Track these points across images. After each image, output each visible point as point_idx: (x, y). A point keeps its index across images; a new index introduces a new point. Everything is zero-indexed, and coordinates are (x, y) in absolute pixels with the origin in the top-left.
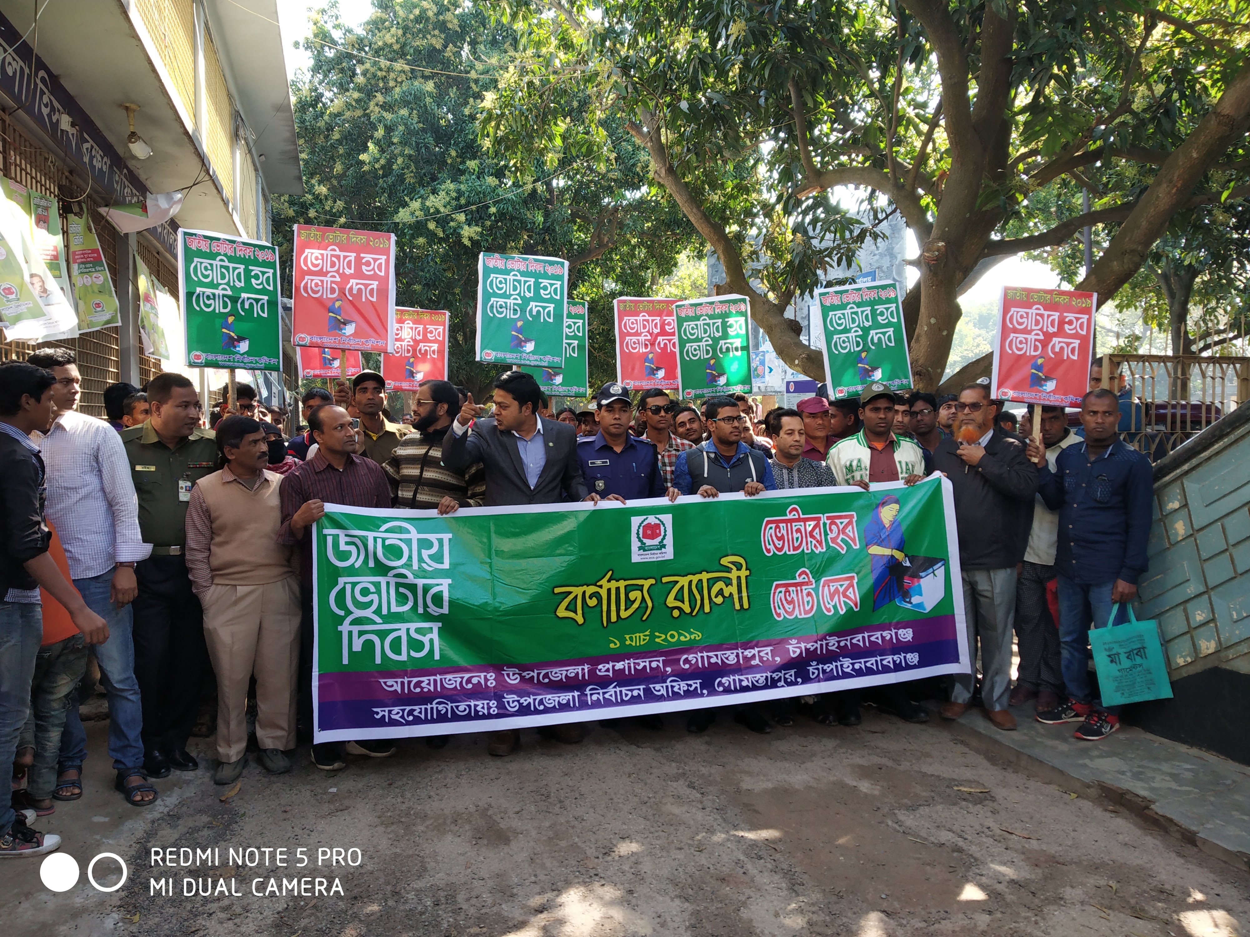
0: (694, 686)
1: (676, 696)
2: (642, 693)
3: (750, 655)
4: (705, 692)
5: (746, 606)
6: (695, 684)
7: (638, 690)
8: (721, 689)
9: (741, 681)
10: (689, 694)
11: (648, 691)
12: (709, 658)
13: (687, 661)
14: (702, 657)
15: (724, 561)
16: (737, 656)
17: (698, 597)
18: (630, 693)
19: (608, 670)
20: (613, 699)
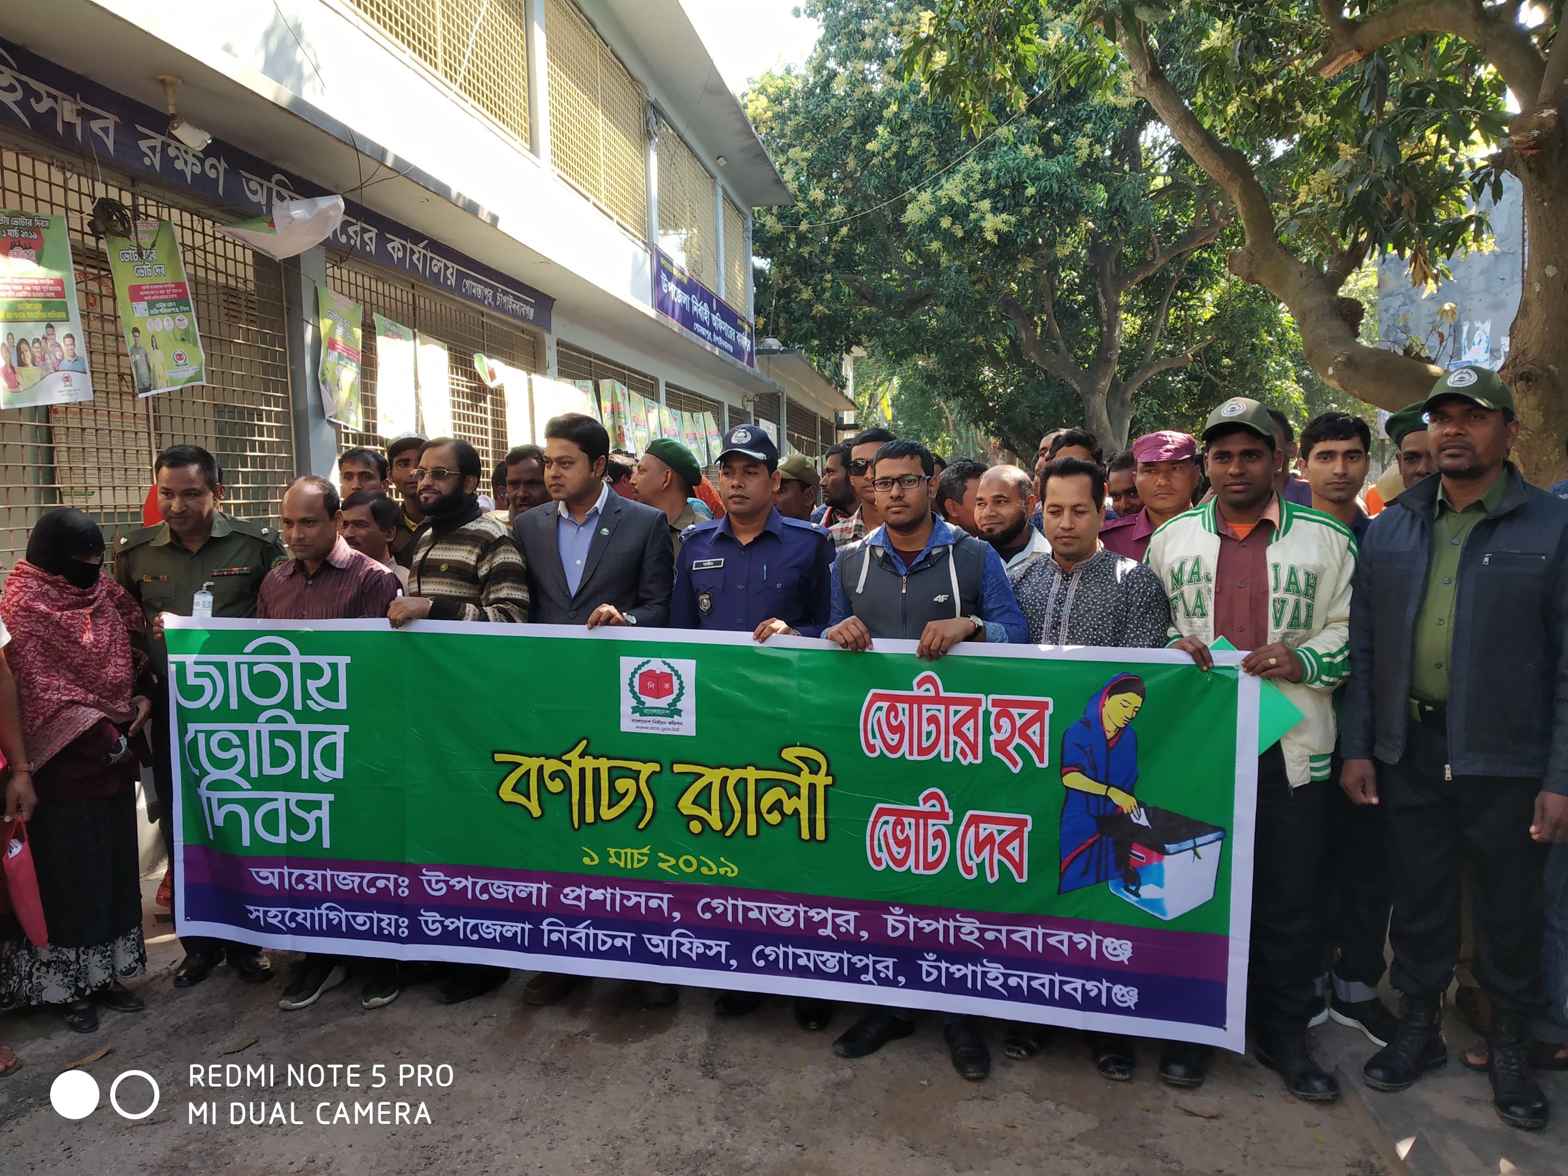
0: (715, 950)
1: (683, 960)
2: (628, 945)
3: (817, 918)
4: (734, 963)
5: (820, 835)
6: (719, 947)
7: (625, 940)
8: (761, 963)
9: (796, 957)
10: (706, 962)
11: (638, 942)
12: (746, 910)
13: (707, 908)
14: (735, 907)
15: (789, 754)
16: (796, 915)
17: (737, 807)
18: (609, 941)
19: (578, 898)
20: (583, 945)
